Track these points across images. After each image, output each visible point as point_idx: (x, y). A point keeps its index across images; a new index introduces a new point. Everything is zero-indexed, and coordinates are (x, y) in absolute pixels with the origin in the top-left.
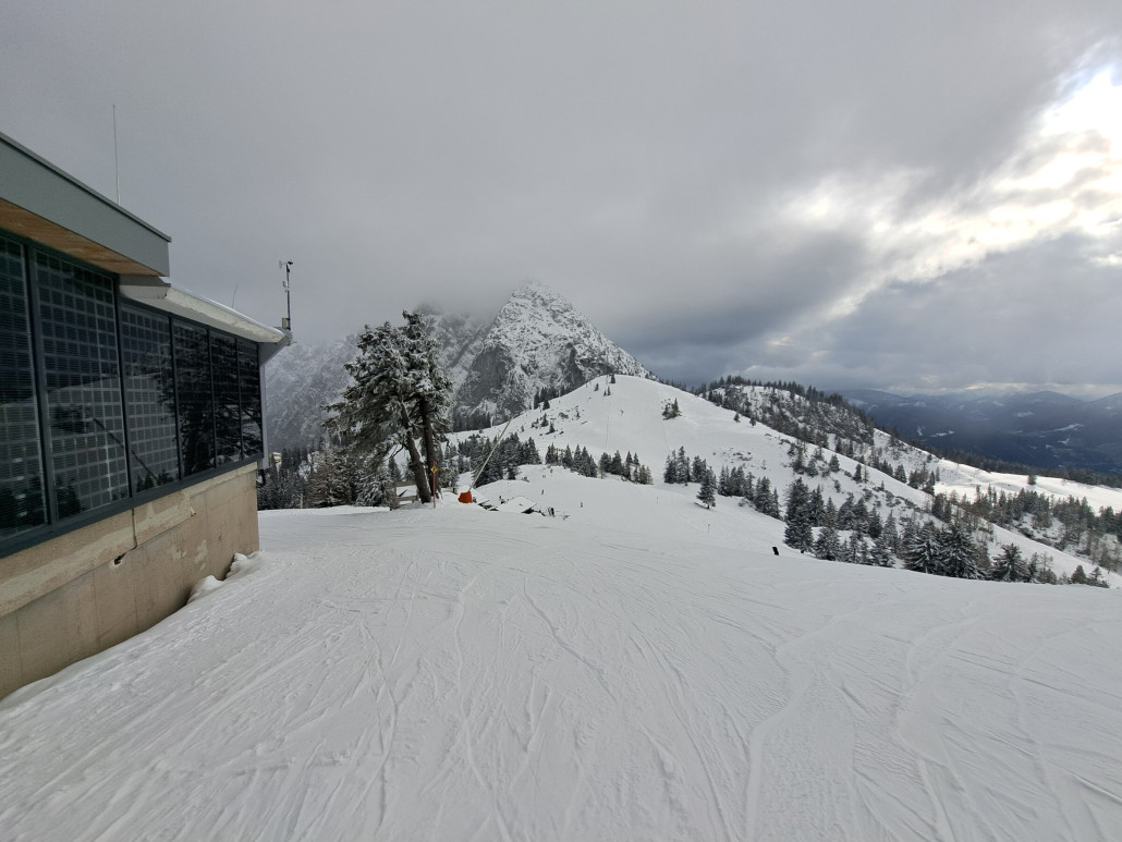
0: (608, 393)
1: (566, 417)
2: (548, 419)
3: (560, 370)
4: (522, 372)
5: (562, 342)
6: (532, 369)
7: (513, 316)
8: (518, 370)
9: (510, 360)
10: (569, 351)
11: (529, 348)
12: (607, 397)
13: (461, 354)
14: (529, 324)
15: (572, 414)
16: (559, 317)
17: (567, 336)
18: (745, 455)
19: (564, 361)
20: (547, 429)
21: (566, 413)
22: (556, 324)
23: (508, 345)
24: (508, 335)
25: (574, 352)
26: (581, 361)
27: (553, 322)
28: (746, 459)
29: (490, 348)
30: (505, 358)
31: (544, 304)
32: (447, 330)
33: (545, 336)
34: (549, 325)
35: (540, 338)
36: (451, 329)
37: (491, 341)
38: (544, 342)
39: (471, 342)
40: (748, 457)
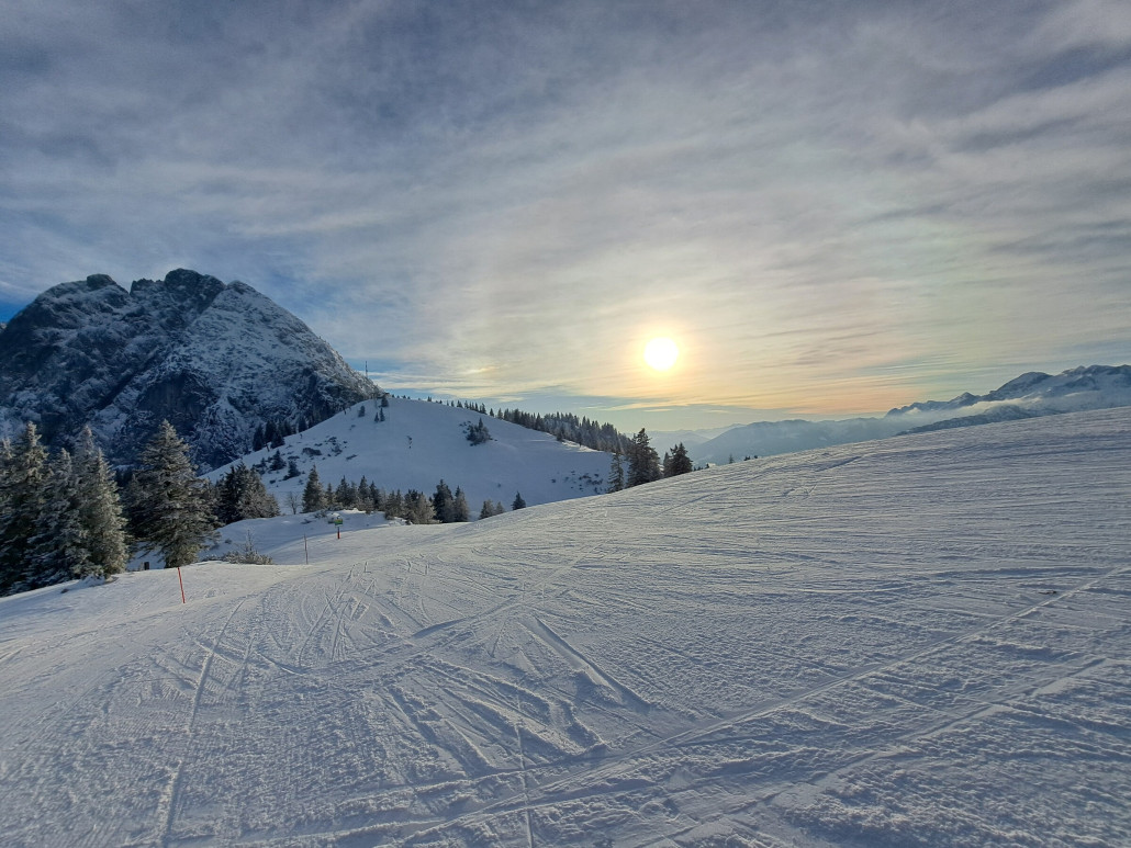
0: (380, 418)
1: (318, 453)
2: (284, 458)
3: (294, 404)
4: (230, 408)
5: (295, 368)
6: (248, 404)
7: (212, 332)
8: (223, 404)
9: (209, 391)
10: (307, 379)
11: (241, 375)
12: (379, 424)
13: (117, 389)
14: (241, 343)
15: (326, 448)
16: (289, 338)
17: (302, 360)
18: (594, 479)
19: (299, 392)
20: (285, 472)
21: (315, 448)
22: (285, 347)
23: (206, 369)
24: (205, 356)
25: (314, 380)
26: (327, 389)
27: (281, 344)
28: (596, 482)
29: (172, 374)
30: (200, 389)
31: (265, 320)
32: (88, 353)
33: (267, 359)
34: (274, 346)
35: (261, 362)
36: (96, 352)
37: (173, 364)
38: (266, 368)
39: (139, 372)
40: (598, 479)
